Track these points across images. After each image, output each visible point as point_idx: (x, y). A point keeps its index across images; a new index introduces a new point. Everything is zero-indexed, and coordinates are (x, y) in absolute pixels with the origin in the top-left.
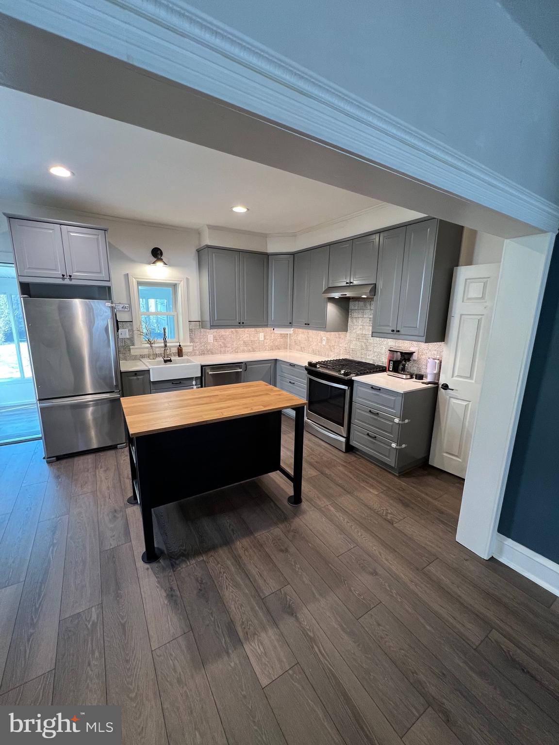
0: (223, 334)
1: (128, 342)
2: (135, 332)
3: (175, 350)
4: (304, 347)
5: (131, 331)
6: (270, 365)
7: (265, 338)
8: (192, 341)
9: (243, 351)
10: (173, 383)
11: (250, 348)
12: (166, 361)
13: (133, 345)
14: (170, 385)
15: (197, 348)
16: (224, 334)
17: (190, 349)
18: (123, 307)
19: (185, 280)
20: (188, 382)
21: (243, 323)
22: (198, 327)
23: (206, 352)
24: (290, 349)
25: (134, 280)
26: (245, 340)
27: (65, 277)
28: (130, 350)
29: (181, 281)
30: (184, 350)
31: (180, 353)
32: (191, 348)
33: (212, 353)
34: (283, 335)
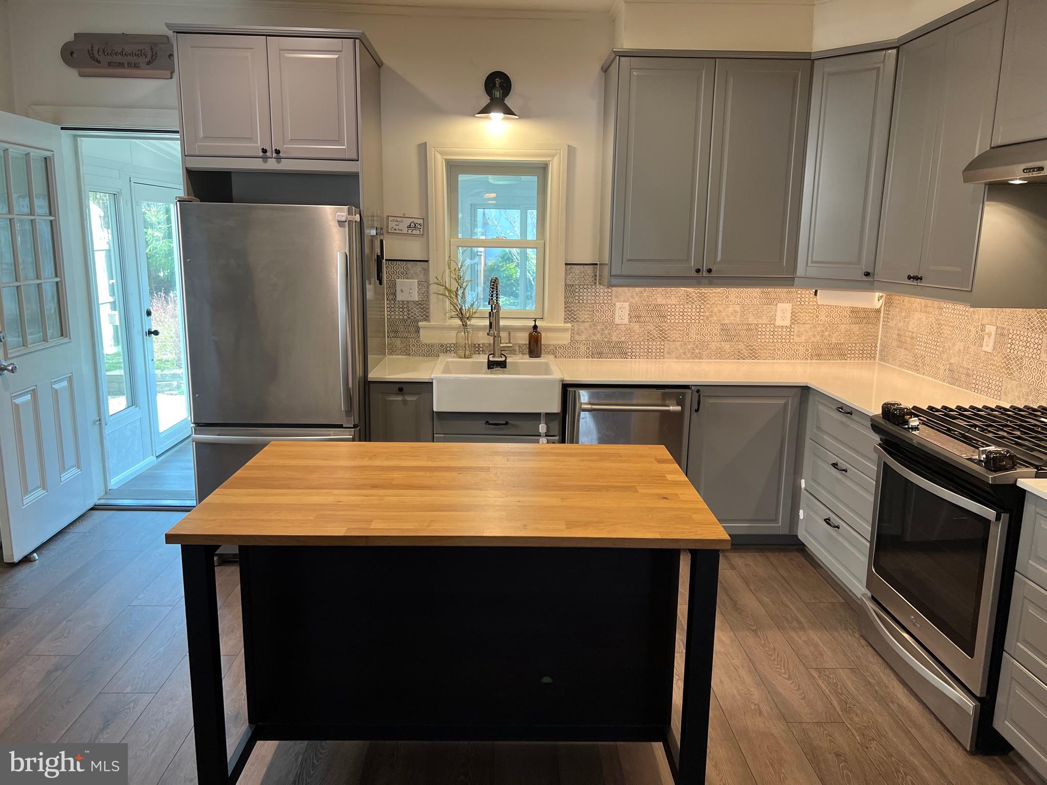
0: (660, 300)
1: (416, 310)
2: (433, 288)
3: (523, 339)
4: (923, 357)
5: (425, 285)
6: (783, 402)
7: (794, 320)
8: (570, 316)
9: (720, 355)
10: (487, 423)
11: (742, 346)
12: (491, 365)
13: (427, 318)
14: (480, 425)
15: (583, 337)
16: (664, 302)
17: (564, 339)
18: (409, 227)
19: (564, 153)
20: (525, 425)
21: (710, 271)
22: (591, 280)
23: (606, 350)
24: (882, 359)
25: (439, 157)
26: (726, 322)
27: (268, 154)
28: (418, 330)
29: (554, 156)
30: (546, 339)
31: (534, 346)
32: (568, 335)
33: (621, 351)
34: (863, 315)
